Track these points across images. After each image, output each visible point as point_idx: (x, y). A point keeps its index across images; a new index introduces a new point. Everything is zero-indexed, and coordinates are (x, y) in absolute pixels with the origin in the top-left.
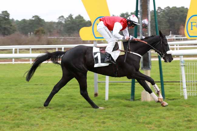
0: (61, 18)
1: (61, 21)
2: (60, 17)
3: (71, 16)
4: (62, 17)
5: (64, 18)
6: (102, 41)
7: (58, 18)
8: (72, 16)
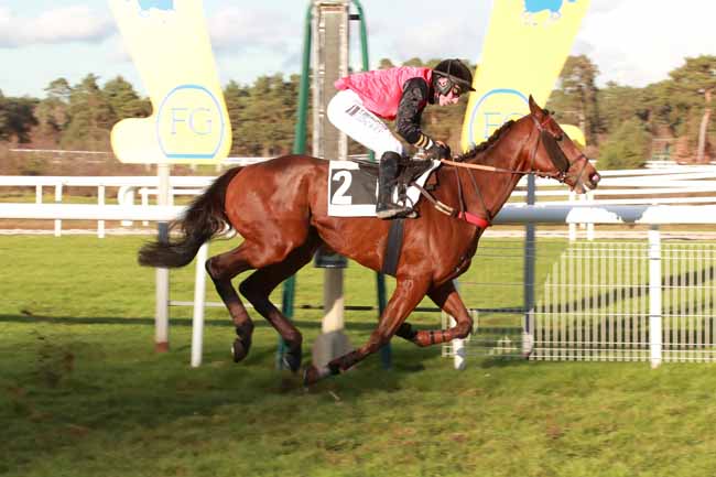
0: (59, 87)
1: (57, 95)
2: (54, 84)
3: (90, 83)
4: (63, 82)
5: (68, 88)
6: (193, 167)
7: (47, 86)
8: (94, 79)
